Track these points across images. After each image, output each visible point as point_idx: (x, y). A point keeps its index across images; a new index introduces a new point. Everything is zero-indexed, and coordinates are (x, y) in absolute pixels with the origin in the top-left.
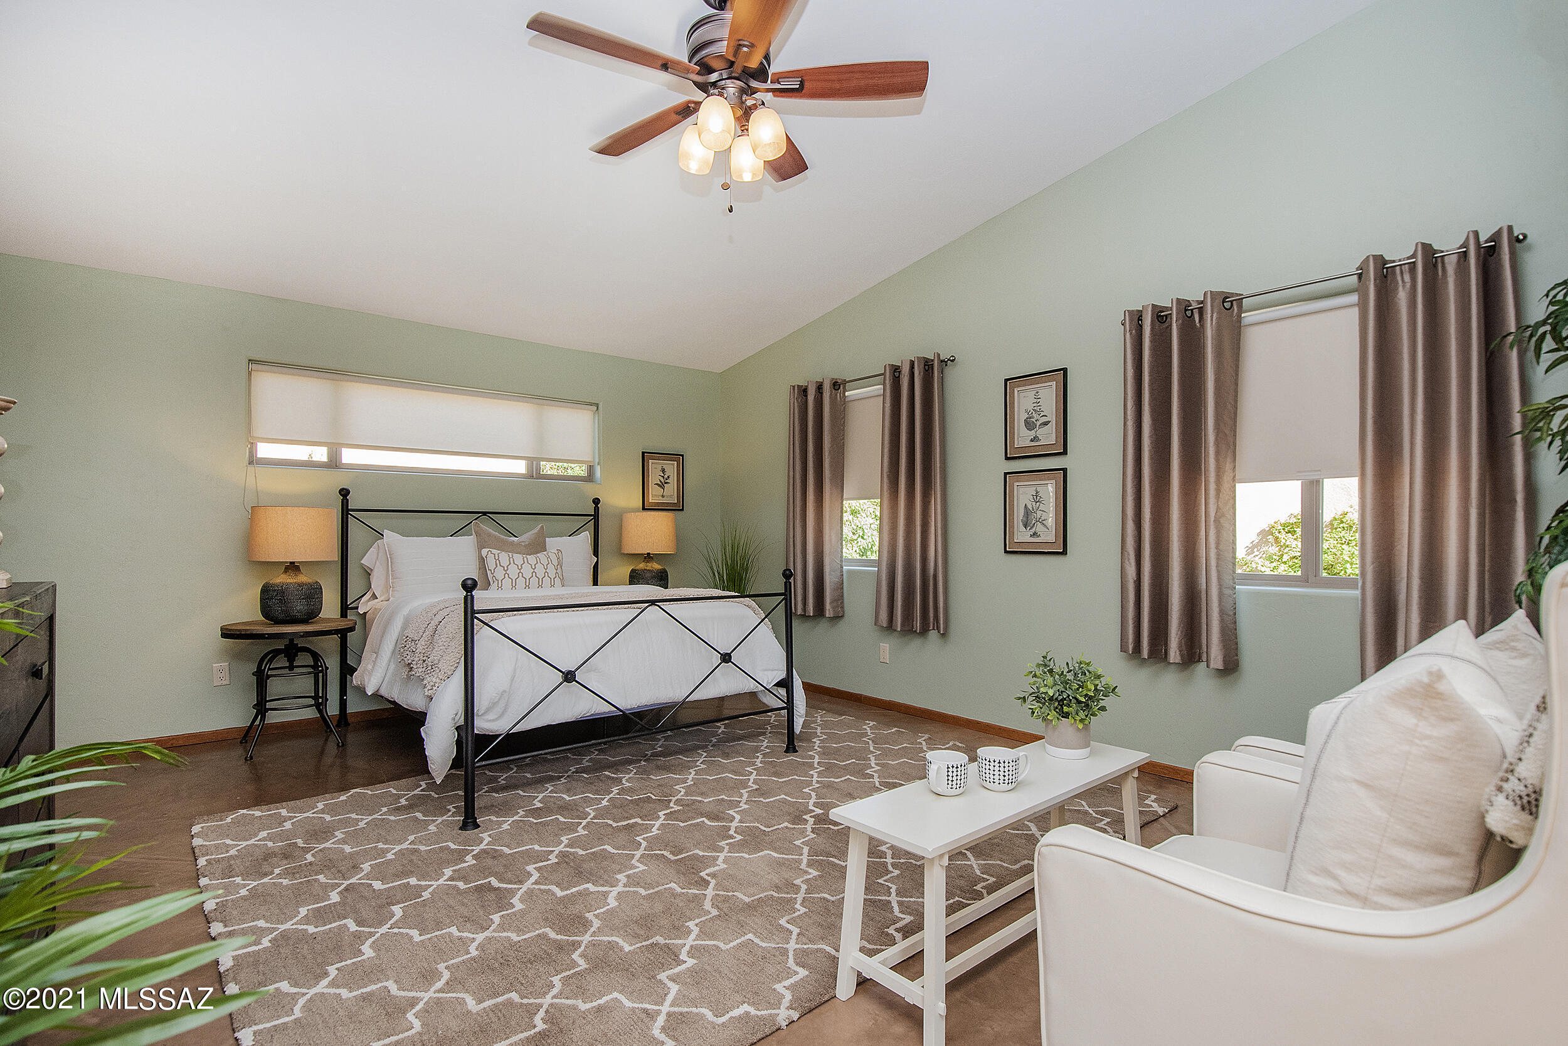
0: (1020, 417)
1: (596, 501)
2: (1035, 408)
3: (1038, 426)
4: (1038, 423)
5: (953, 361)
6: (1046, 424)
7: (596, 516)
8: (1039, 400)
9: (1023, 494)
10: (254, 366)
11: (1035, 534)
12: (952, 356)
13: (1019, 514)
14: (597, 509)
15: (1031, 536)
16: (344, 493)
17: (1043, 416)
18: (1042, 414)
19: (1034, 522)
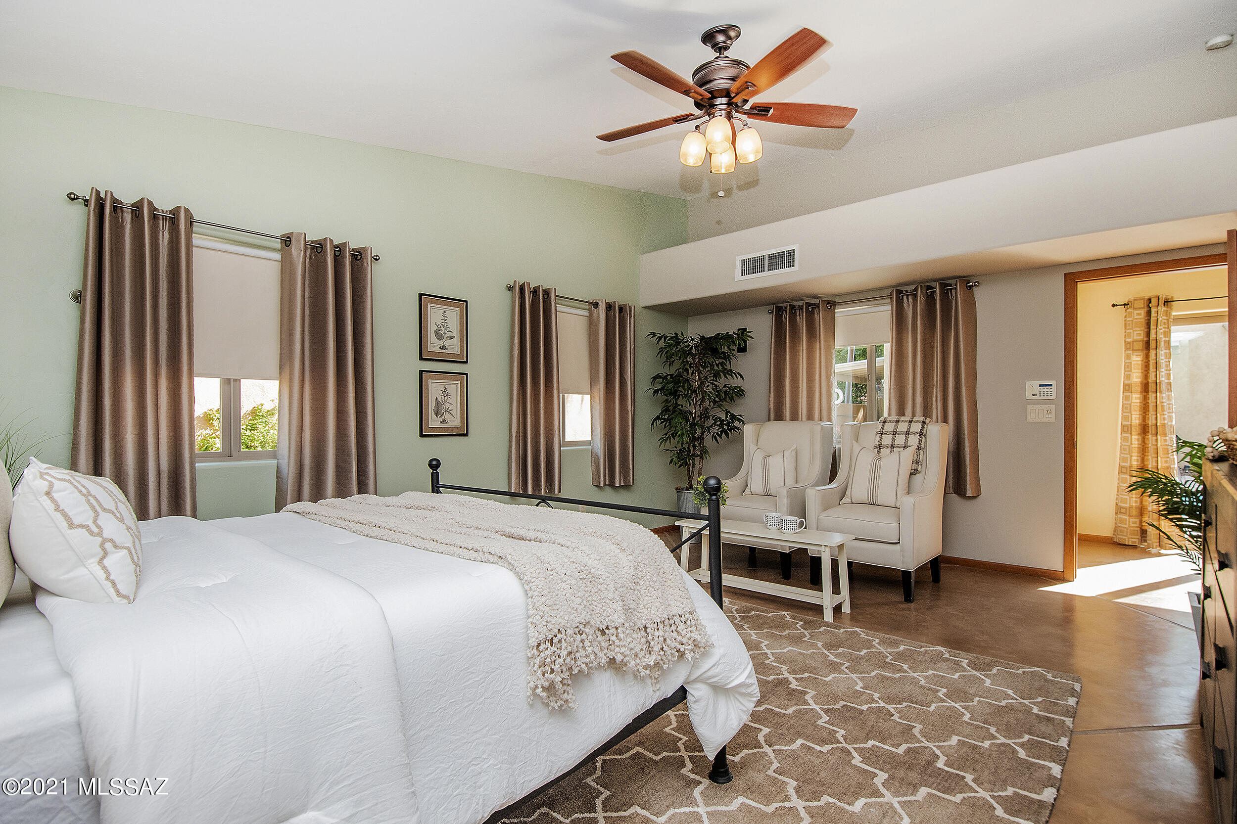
0: (431, 328)
2: (443, 324)
3: (445, 338)
4: (446, 336)
5: (376, 260)
6: (452, 337)
8: (446, 318)
9: (435, 389)
11: (444, 421)
12: (377, 256)
13: (432, 405)
15: (441, 422)
17: (449, 331)
18: (448, 329)
19: (443, 411)
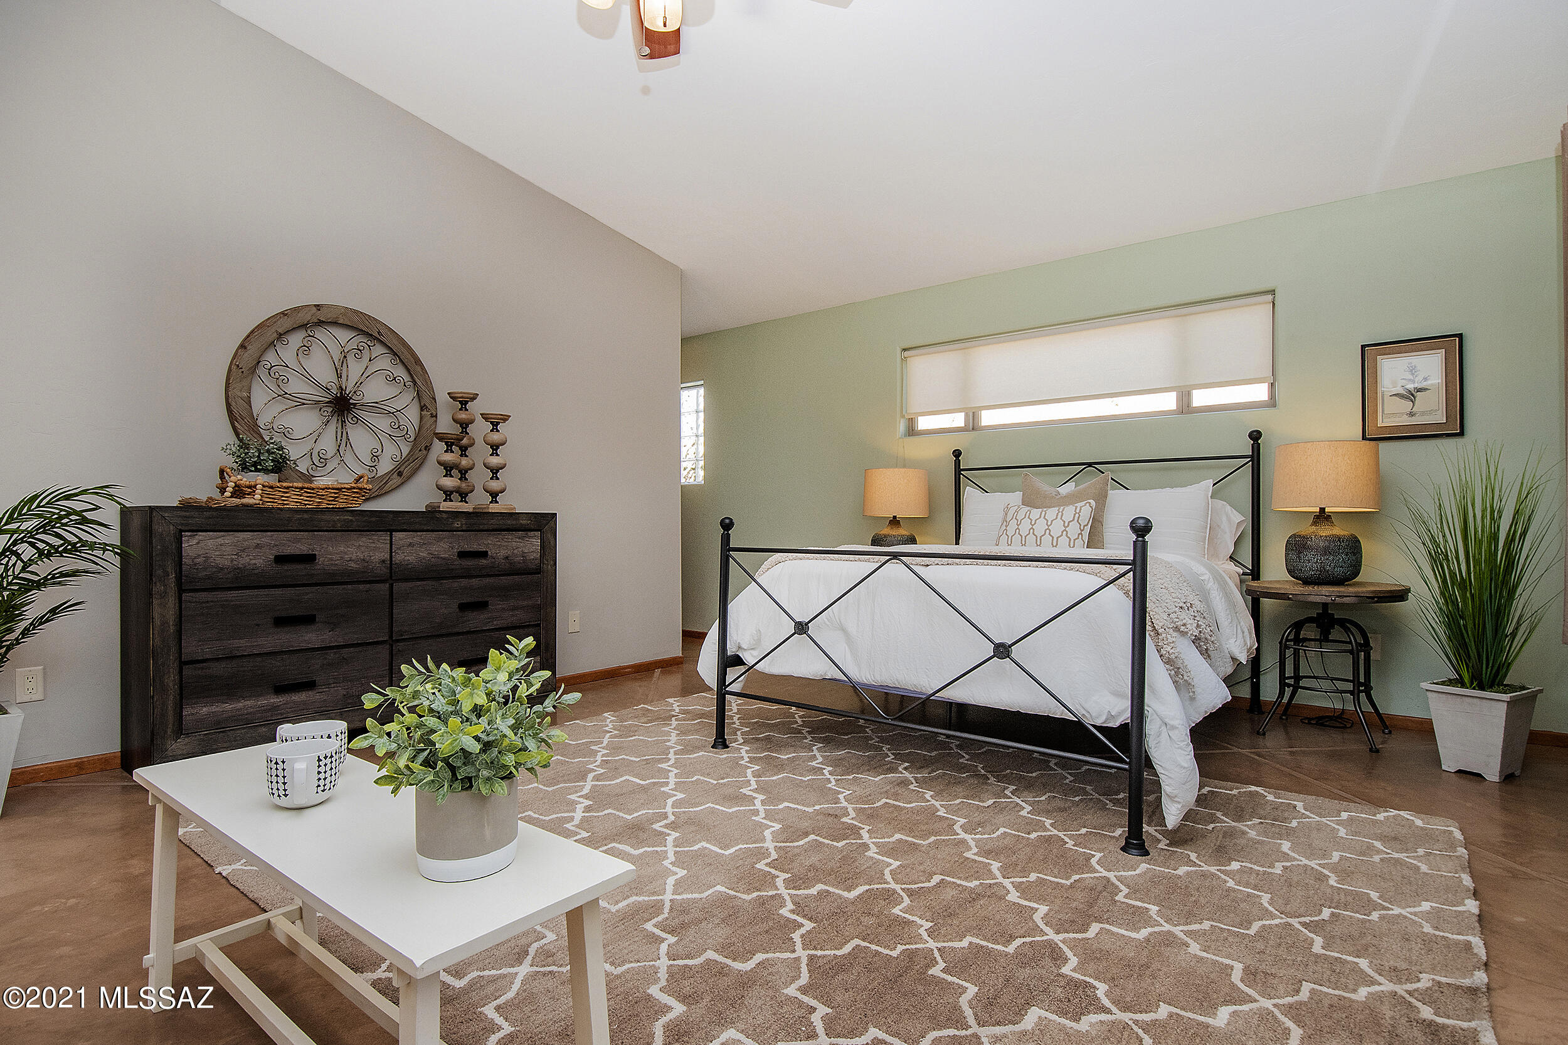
1: (1255, 436)
7: (1255, 458)
10: (907, 354)
14: (1256, 448)
16: (957, 454)
